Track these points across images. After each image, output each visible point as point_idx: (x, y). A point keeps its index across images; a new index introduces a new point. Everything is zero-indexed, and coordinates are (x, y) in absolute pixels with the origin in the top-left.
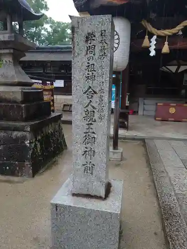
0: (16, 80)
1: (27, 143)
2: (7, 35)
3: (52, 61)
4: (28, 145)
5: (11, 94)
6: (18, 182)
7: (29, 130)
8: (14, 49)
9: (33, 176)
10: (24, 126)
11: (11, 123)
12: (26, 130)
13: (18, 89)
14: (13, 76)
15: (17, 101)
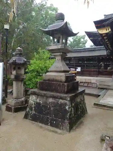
0: (63, 69)
1: (67, 107)
2: (60, 45)
3: (75, 57)
4: (68, 109)
5: (59, 77)
6: (60, 134)
7: (69, 100)
8: (62, 52)
9: (70, 131)
10: (66, 97)
11: (58, 94)
12: (67, 99)
13: (63, 74)
14: (61, 67)
15: (62, 81)
